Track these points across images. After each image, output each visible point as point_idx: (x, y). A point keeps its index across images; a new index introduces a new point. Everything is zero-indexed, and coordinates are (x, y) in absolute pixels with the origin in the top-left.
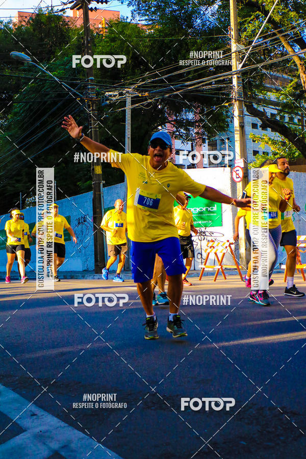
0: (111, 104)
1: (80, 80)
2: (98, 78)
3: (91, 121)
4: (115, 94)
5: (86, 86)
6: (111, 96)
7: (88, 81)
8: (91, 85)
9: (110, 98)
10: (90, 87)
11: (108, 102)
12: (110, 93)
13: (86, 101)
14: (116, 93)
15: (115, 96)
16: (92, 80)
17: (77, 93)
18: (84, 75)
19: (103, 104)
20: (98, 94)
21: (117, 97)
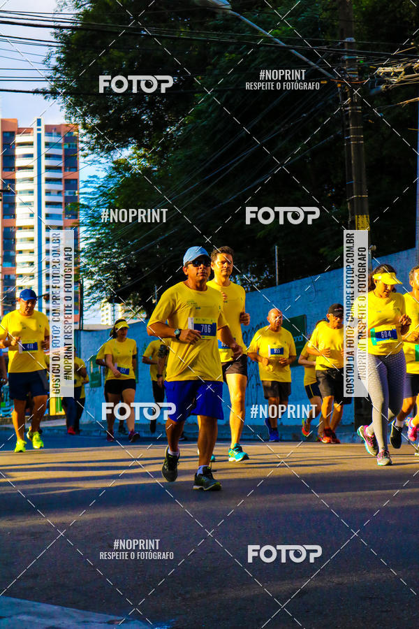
0: (389, 91)
1: (327, 43)
2: (362, 39)
3: (348, 126)
4: (396, 70)
5: (340, 56)
6: (388, 74)
7: (342, 45)
8: (350, 53)
9: (387, 78)
10: (346, 57)
11: (383, 87)
12: (388, 69)
13: (339, 85)
14: (400, 69)
15: (397, 74)
16: (350, 44)
17: (321, 70)
18: (334, 35)
19: (374, 91)
20: (363, 72)
21: (402, 77)
